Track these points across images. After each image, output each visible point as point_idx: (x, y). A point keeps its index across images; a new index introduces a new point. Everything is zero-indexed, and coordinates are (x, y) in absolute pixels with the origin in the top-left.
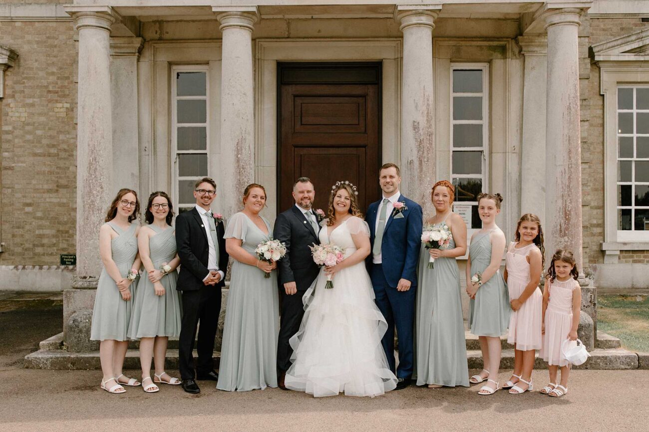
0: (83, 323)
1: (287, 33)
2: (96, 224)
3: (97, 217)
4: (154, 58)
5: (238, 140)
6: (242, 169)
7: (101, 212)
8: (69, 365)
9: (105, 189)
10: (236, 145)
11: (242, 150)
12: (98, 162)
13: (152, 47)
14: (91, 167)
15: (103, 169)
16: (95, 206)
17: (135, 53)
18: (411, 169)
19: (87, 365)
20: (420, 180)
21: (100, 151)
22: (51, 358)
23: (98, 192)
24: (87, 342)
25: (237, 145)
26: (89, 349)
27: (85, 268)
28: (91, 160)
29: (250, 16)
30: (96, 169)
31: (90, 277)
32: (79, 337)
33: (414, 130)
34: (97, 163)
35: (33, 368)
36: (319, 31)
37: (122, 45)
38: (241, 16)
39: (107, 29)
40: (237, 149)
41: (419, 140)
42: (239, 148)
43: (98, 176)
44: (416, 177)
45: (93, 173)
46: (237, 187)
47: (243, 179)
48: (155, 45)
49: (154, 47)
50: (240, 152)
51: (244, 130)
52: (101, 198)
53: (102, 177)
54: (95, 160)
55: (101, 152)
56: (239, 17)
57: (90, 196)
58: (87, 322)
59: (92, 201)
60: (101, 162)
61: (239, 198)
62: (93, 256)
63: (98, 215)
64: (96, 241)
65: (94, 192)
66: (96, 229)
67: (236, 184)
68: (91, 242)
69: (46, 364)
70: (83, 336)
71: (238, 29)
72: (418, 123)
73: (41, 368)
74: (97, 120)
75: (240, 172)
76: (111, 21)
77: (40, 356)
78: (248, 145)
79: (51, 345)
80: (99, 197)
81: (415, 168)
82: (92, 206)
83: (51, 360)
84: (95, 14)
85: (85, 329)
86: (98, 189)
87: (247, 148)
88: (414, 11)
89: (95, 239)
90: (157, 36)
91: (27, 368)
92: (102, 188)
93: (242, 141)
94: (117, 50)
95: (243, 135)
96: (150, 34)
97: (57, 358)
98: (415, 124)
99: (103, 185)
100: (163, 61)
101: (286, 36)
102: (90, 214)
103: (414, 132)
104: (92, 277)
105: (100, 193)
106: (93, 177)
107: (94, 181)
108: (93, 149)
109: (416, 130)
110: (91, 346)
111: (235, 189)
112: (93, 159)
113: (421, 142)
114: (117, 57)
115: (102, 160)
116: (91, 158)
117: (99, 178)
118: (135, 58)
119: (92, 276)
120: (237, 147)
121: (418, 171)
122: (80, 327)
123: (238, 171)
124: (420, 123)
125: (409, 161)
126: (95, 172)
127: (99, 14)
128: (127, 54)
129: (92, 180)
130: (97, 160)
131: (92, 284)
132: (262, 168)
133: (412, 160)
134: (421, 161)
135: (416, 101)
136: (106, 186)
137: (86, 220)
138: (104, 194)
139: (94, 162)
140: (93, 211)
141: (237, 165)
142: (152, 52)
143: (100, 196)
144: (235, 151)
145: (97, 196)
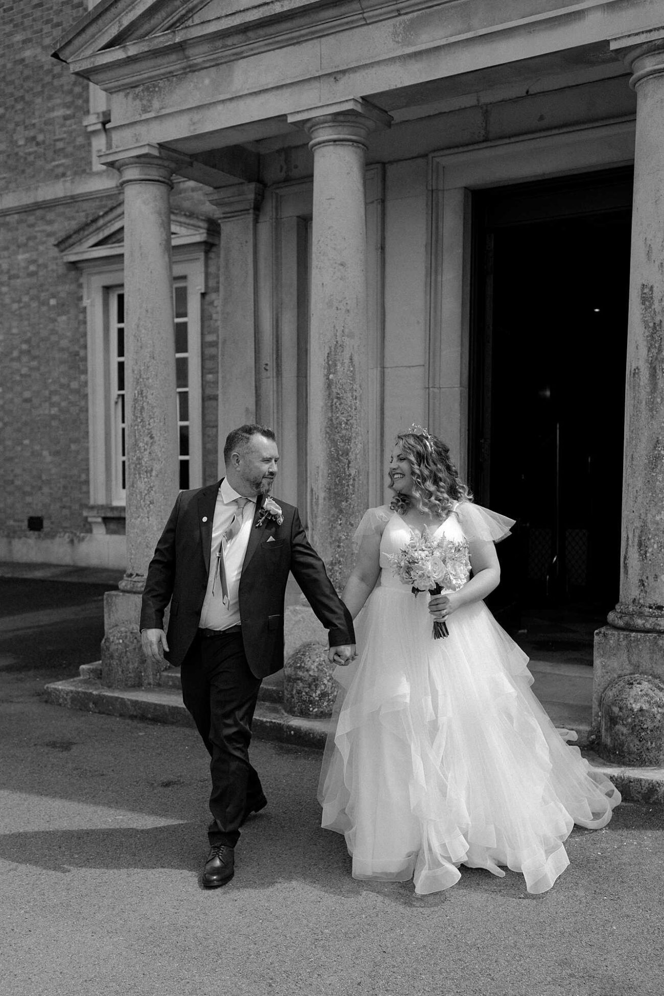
0: (115, 644)
1: (483, 132)
2: (144, 494)
3: (145, 482)
4: (277, 214)
5: (330, 348)
6: (335, 400)
7: (151, 476)
8: (91, 705)
9: (156, 438)
10: (326, 358)
11: (336, 365)
12: (146, 398)
13: (274, 195)
14: (137, 405)
15: (153, 407)
16: (142, 466)
17: (249, 210)
18: (634, 387)
19: (111, 707)
20: (651, 410)
21: (148, 379)
22: (72, 692)
23: (147, 444)
24: (120, 673)
25: (328, 357)
26: (123, 684)
27: (132, 561)
28: (137, 395)
29: (350, 118)
30: (143, 408)
31: (137, 575)
32: (110, 664)
33: (643, 304)
34: (144, 398)
35: (52, 703)
36: (541, 118)
37: (232, 199)
38: (334, 121)
39: (158, 181)
40: (328, 364)
41: (651, 325)
42: (330, 363)
43: (147, 419)
44: (644, 402)
45: (139, 415)
46: (328, 433)
47: (338, 418)
48: (277, 191)
49: (277, 194)
50: (333, 370)
51: (340, 329)
52: (150, 453)
53: (152, 421)
54: (142, 394)
55: (150, 380)
56: (330, 124)
57: (135, 451)
58: (120, 643)
59: (139, 459)
60: (150, 397)
61: (331, 451)
62: (140, 543)
63: (146, 480)
64: (144, 520)
65: (141, 445)
66: (144, 501)
67: (326, 427)
68: (138, 521)
69: (66, 700)
70: (115, 663)
71: (331, 147)
72: (651, 288)
73: (60, 705)
74: (143, 331)
75: (332, 406)
76: (165, 167)
77: (60, 687)
78: (348, 356)
79: (91, 672)
80: (147, 453)
81: (642, 384)
82: (138, 466)
83: (71, 695)
84: (137, 160)
85: (117, 654)
86: (147, 439)
87: (347, 361)
88: (645, 46)
89: (143, 518)
90: (282, 175)
91: (46, 702)
92: (152, 437)
93: (335, 351)
94: (227, 209)
95: (339, 339)
96: (273, 173)
97: (78, 693)
98: (646, 291)
99: (154, 432)
100: (290, 217)
101: (482, 138)
102: (136, 478)
103: (643, 307)
104: (139, 576)
105: (150, 445)
106: (139, 420)
107: (140, 427)
108: (138, 377)
109: (647, 303)
110: (126, 680)
111: (324, 436)
112: (138, 392)
113: (654, 328)
114: (226, 220)
115: (152, 394)
116: (136, 392)
117: (147, 423)
118: (250, 217)
119: (139, 573)
120: (328, 361)
121: (648, 390)
122: (111, 650)
123: (329, 404)
124: (655, 289)
125: (633, 369)
126: (141, 414)
127: (143, 160)
128: (240, 213)
129: (138, 426)
130: (144, 394)
131: (137, 587)
132: (436, 390)
133: (637, 368)
134: (655, 368)
135: (649, 242)
136: (159, 435)
137: (131, 488)
138: (155, 447)
139: (140, 398)
140: (139, 474)
141: (327, 393)
142: (274, 204)
143: (148, 451)
144: (324, 369)
145: (145, 450)
